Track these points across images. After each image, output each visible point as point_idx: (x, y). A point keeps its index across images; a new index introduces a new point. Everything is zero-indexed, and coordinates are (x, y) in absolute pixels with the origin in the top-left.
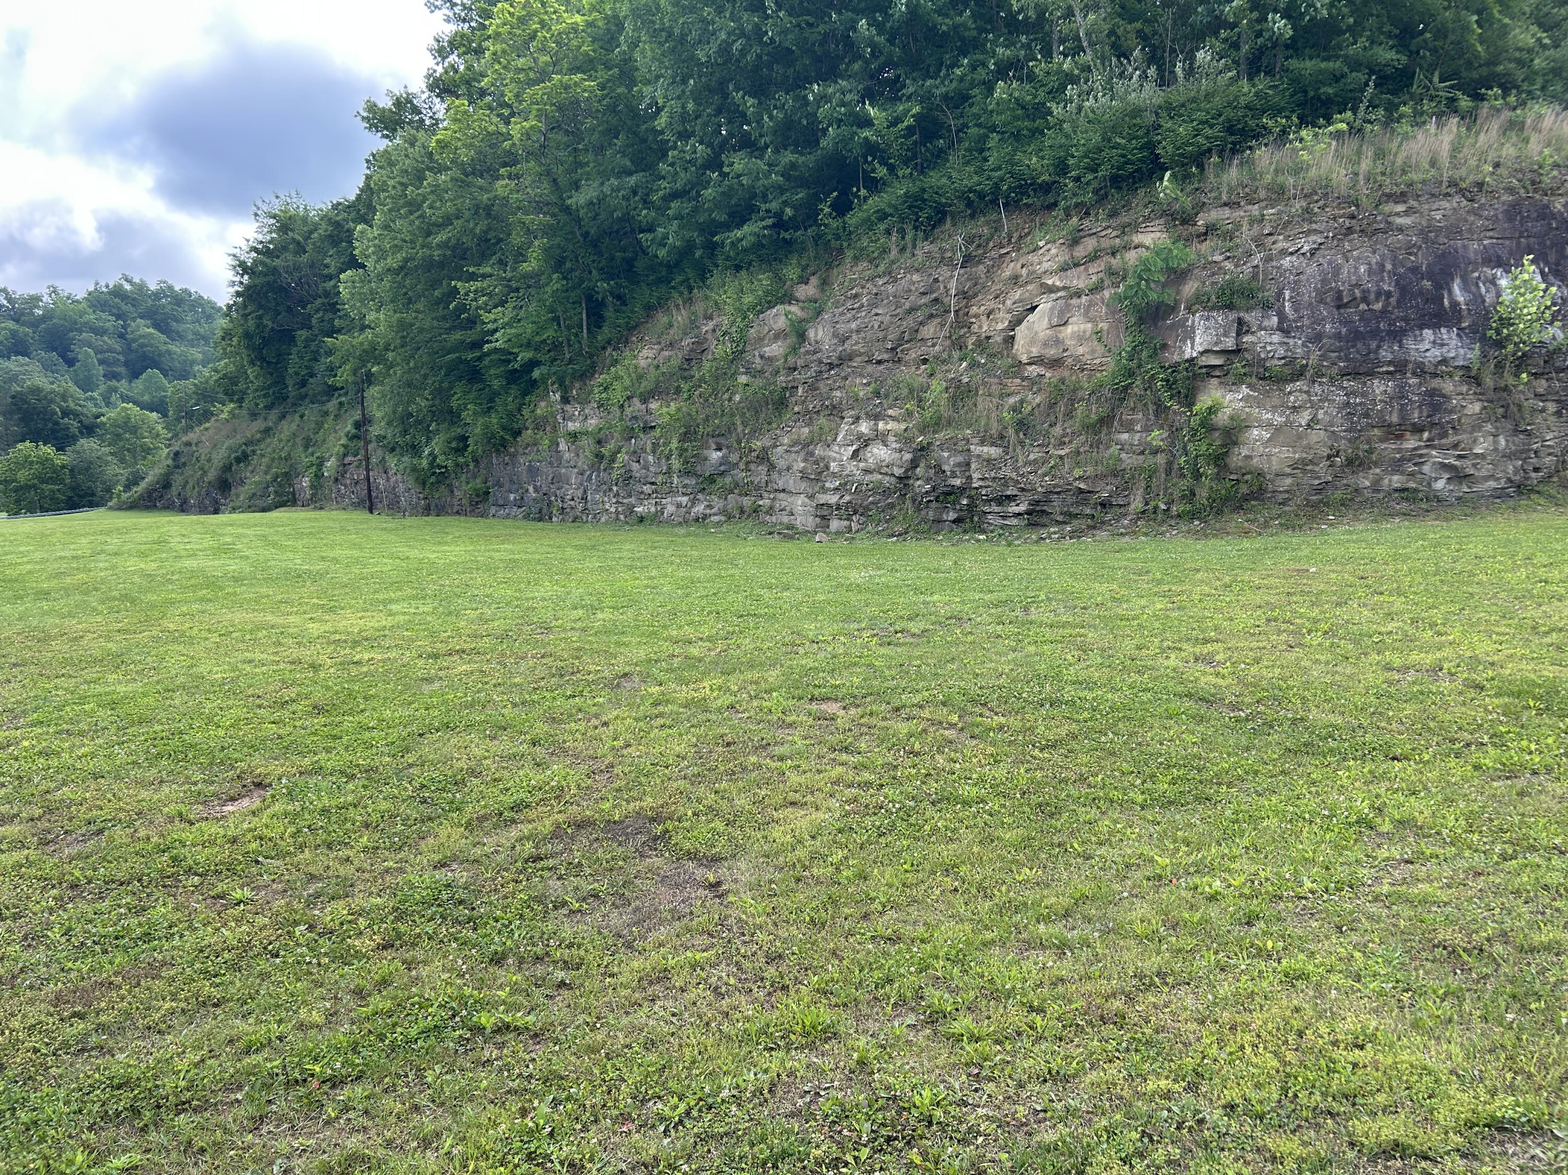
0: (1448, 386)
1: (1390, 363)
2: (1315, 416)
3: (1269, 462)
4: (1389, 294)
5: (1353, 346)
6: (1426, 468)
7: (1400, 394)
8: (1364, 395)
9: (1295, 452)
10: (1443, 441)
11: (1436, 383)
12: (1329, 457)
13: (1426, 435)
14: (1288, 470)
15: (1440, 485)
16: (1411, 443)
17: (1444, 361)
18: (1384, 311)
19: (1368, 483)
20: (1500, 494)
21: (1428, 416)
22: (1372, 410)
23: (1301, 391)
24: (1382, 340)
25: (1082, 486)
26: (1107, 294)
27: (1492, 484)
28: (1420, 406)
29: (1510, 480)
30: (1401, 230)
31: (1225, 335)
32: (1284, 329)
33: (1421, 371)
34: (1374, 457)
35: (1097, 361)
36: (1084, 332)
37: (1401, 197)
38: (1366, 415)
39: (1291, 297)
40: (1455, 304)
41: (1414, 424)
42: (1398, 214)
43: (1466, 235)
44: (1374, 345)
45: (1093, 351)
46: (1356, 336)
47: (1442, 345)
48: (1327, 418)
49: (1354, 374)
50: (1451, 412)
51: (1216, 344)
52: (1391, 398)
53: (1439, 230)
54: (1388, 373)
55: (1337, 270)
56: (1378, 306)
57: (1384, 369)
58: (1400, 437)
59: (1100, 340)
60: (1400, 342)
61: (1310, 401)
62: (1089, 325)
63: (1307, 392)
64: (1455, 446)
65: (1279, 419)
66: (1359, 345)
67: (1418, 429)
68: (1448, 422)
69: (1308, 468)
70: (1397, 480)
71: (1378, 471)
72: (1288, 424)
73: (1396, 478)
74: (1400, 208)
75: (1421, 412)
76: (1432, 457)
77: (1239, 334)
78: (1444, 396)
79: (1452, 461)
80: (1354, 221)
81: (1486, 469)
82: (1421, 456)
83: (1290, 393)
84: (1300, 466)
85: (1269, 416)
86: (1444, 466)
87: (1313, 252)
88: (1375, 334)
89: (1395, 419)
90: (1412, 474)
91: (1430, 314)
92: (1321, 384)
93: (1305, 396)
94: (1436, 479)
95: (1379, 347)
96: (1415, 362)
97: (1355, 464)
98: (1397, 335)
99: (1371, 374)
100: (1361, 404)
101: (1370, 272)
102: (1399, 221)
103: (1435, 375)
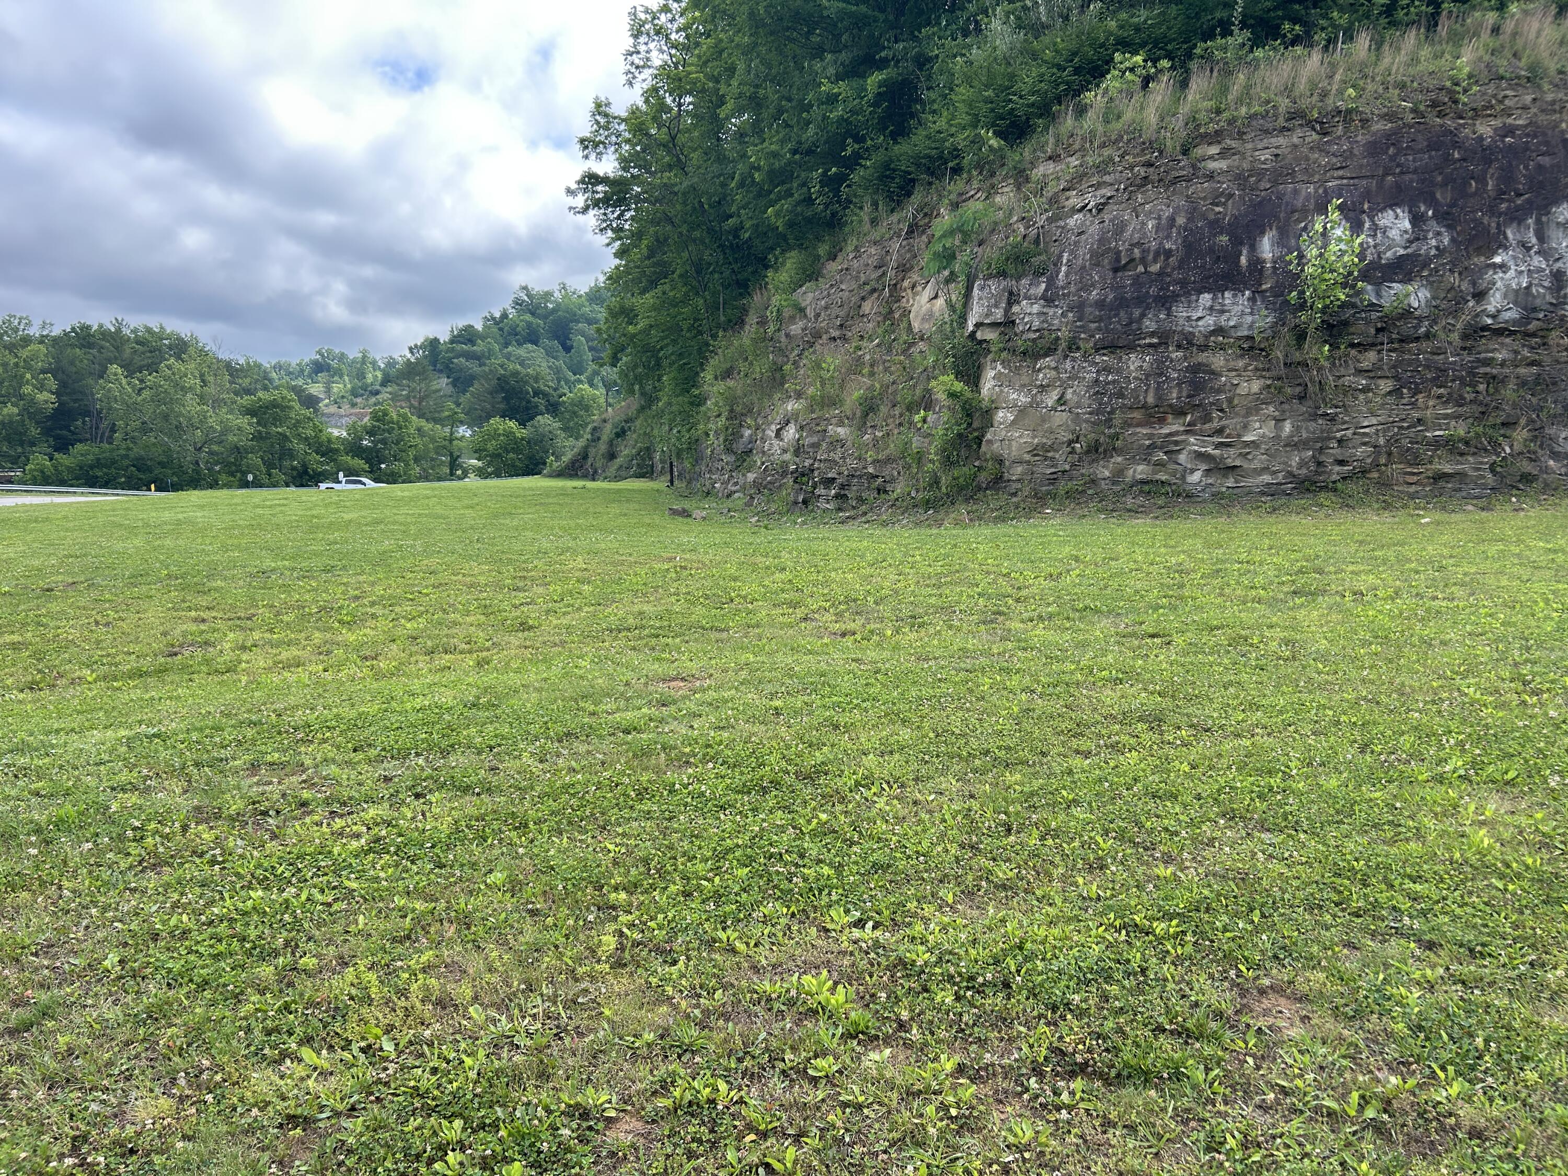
0: (1218, 361)
1: (1152, 334)
2: (1062, 396)
3: (1010, 446)
4: (1168, 253)
5: (1116, 315)
6: (1182, 458)
7: (1159, 371)
8: (1119, 371)
9: (1034, 437)
10: (1207, 426)
11: (1202, 357)
12: (1070, 442)
13: (1189, 418)
14: (1027, 457)
15: (1196, 477)
16: (1174, 426)
17: (1219, 331)
18: (1161, 274)
19: (1107, 474)
20: (1271, 491)
21: (1188, 396)
22: (1127, 388)
23: (1049, 367)
24: (1148, 307)
27: (1267, 478)
28: (1179, 385)
29: (1290, 474)
30: (1211, 176)
31: (996, 306)
32: (1048, 295)
33: (1188, 342)
34: (1119, 444)
37: (1216, 137)
38: (1121, 395)
39: (1069, 261)
40: (1256, 264)
41: (1171, 406)
42: (1211, 158)
43: (1300, 177)
44: (1137, 313)
46: (1122, 303)
47: (1223, 312)
48: (1076, 398)
49: (1110, 347)
50: (1219, 391)
51: (987, 315)
52: (1148, 376)
53: (1261, 174)
54: (1150, 345)
55: (1120, 228)
56: (1155, 268)
57: (1147, 341)
58: (1162, 421)
60: (1169, 310)
61: (1060, 379)
63: (1056, 368)
64: (1220, 431)
65: (1024, 399)
66: (1122, 314)
67: (1180, 413)
68: (1212, 404)
69: (1050, 455)
70: (1140, 471)
71: (1119, 459)
72: (1035, 404)
73: (1140, 468)
74: (1214, 150)
75: (1180, 392)
76: (1189, 444)
77: (1010, 304)
78: (1213, 372)
79: (1209, 450)
80: (1152, 169)
81: (1259, 460)
82: (1176, 443)
83: (1040, 370)
84: (1040, 452)
85: (1015, 396)
86: (1200, 456)
87: (1100, 208)
88: (1141, 301)
89: (1151, 399)
90: (1160, 464)
91: (1217, 275)
92: (1074, 360)
93: (1054, 373)
94: (1192, 471)
95: (1143, 315)
96: (1182, 332)
97: (1096, 451)
98: (1166, 302)
99: (1131, 348)
100: (1114, 381)
101: (1158, 228)
102: (1212, 165)
103: (1204, 348)
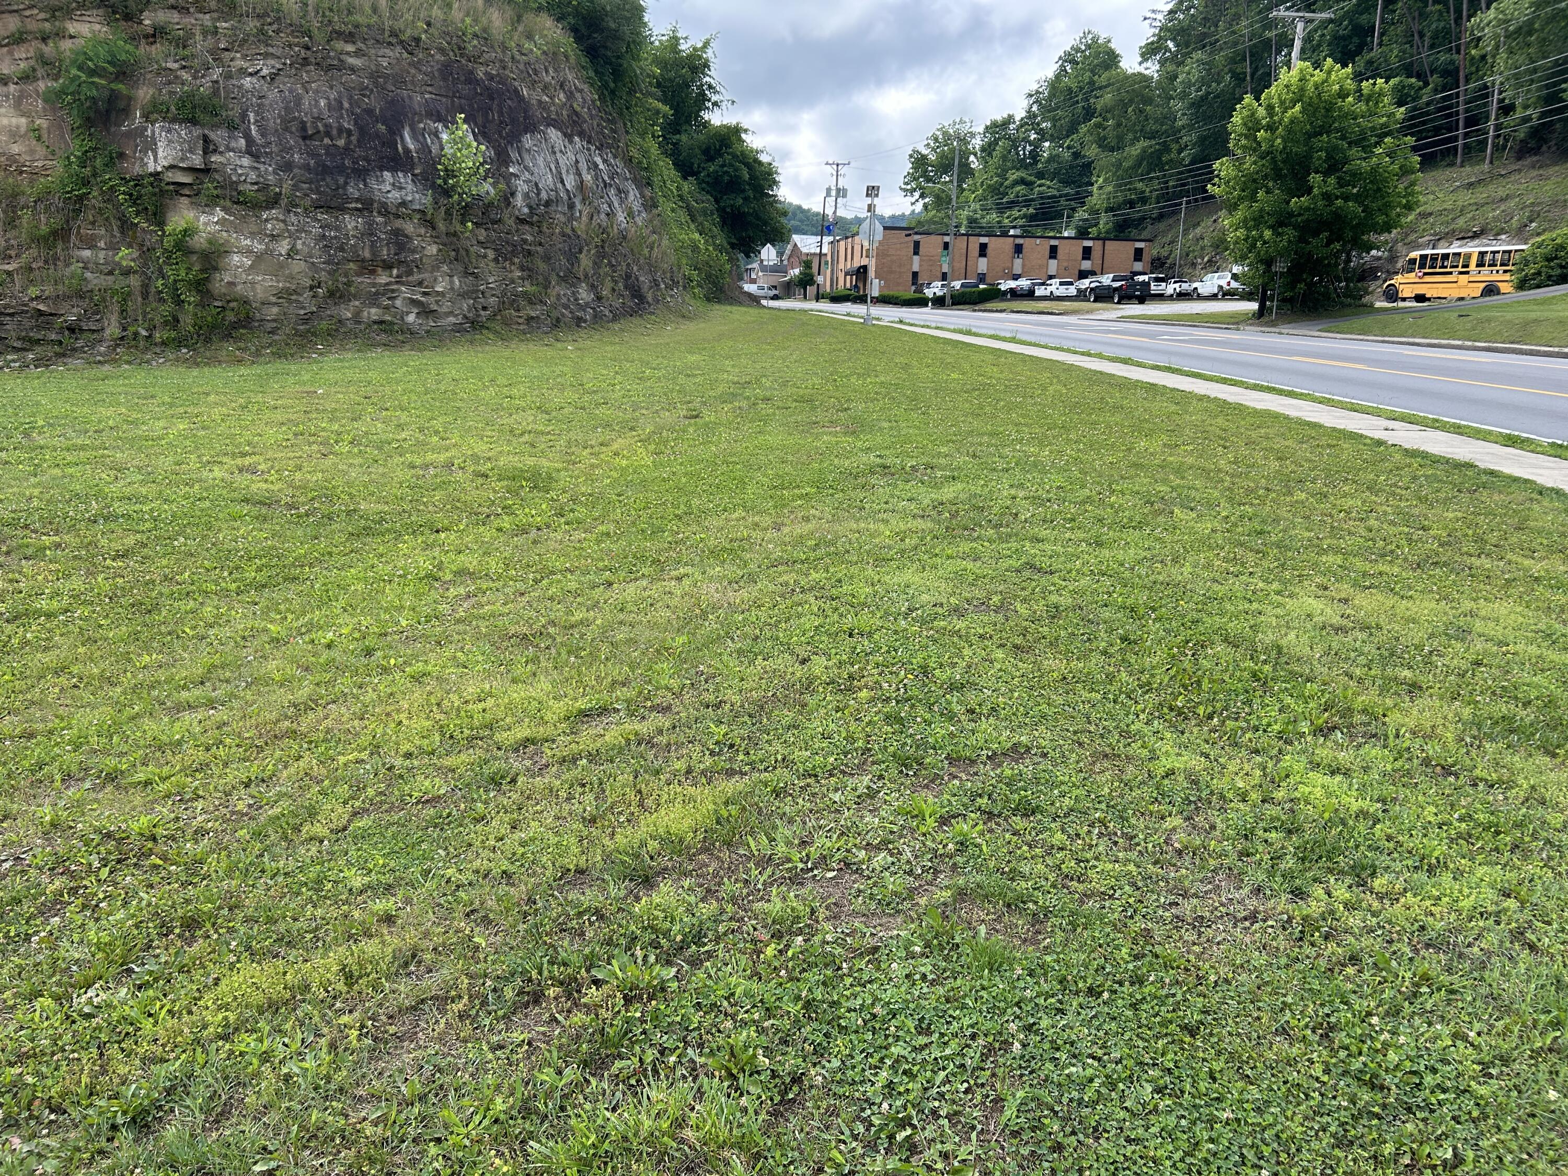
0: (409, 228)
1: (357, 200)
2: (294, 246)
3: (253, 289)
4: (349, 133)
5: (324, 180)
6: (398, 303)
7: (369, 231)
8: (337, 229)
9: (278, 282)
10: (410, 278)
11: (398, 223)
12: (312, 288)
13: (395, 272)
14: (274, 299)
15: (411, 318)
16: (383, 279)
17: (403, 204)
18: (347, 149)
19: (349, 315)
20: (458, 329)
21: (396, 254)
22: (347, 244)
23: (277, 219)
24: (348, 177)
25: (41, 307)
26: (41, 85)
27: (452, 319)
28: (387, 244)
29: (465, 317)
30: (353, 69)
31: (191, 152)
32: (252, 151)
33: (384, 210)
34: (352, 289)
35: (40, 164)
36: (18, 127)
37: (350, 37)
38: (342, 249)
39: (256, 121)
40: (407, 151)
41: (384, 261)
42: (348, 53)
43: (410, 87)
44: (341, 180)
45: (32, 152)
46: (323, 171)
47: (401, 188)
48: (306, 250)
49: (328, 208)
50: (414, 251)
51: (182, 160)
52: (362, 235)
53: (386, 77)
54: (357, 209)
55: (298, 100)
56: (341, 143)
57: (353, 205)
58: (373, 272)
59: (39, 139)
60: (364, 180)
61: (288, 231)
62: (23, 121)
63: (284, 221)
64: (420, 284)
65: (259, 247)
66: (328, 179)
67: (388, 266)
68: (412, 261)
69: (293, 297)
70: (374, 313)
71: (357, 303)
72: (268, 252)
73: (373, 311)
74: (350, 48)
75: (389, 250)
76: (401, 292)
77: (205, 152)
78: (407, 236)
79: (418, 297)
80: (308, 53)
81: (446, 307)
82: (393, 291)
83: (267, 220)
84: (285, 295)
85: (248, 242)
86: (414, 302)
87: (273, 77)
88: (341, 169)
89: (367, 254)
90: (387, 308)
91: (387, 157)
92: (296, 214)
93: (282, 225)
94: (408, 313)
95: (346, 183)
96: (379, 202)
97: (337, 295)
98: (361, 174)
99: (342, 209)
100: (336, 237)
101: (329, 105)
102: (351, 61)
103: (397, 216)
